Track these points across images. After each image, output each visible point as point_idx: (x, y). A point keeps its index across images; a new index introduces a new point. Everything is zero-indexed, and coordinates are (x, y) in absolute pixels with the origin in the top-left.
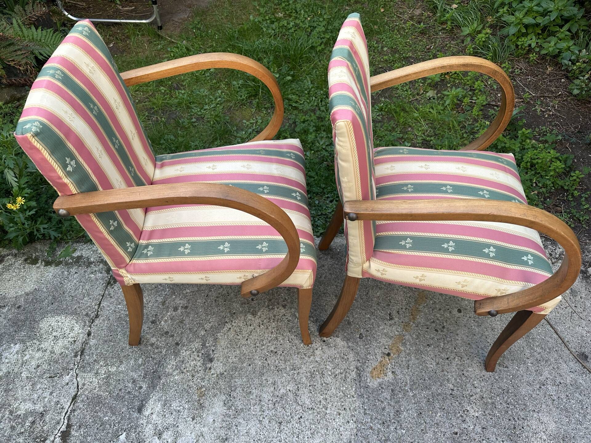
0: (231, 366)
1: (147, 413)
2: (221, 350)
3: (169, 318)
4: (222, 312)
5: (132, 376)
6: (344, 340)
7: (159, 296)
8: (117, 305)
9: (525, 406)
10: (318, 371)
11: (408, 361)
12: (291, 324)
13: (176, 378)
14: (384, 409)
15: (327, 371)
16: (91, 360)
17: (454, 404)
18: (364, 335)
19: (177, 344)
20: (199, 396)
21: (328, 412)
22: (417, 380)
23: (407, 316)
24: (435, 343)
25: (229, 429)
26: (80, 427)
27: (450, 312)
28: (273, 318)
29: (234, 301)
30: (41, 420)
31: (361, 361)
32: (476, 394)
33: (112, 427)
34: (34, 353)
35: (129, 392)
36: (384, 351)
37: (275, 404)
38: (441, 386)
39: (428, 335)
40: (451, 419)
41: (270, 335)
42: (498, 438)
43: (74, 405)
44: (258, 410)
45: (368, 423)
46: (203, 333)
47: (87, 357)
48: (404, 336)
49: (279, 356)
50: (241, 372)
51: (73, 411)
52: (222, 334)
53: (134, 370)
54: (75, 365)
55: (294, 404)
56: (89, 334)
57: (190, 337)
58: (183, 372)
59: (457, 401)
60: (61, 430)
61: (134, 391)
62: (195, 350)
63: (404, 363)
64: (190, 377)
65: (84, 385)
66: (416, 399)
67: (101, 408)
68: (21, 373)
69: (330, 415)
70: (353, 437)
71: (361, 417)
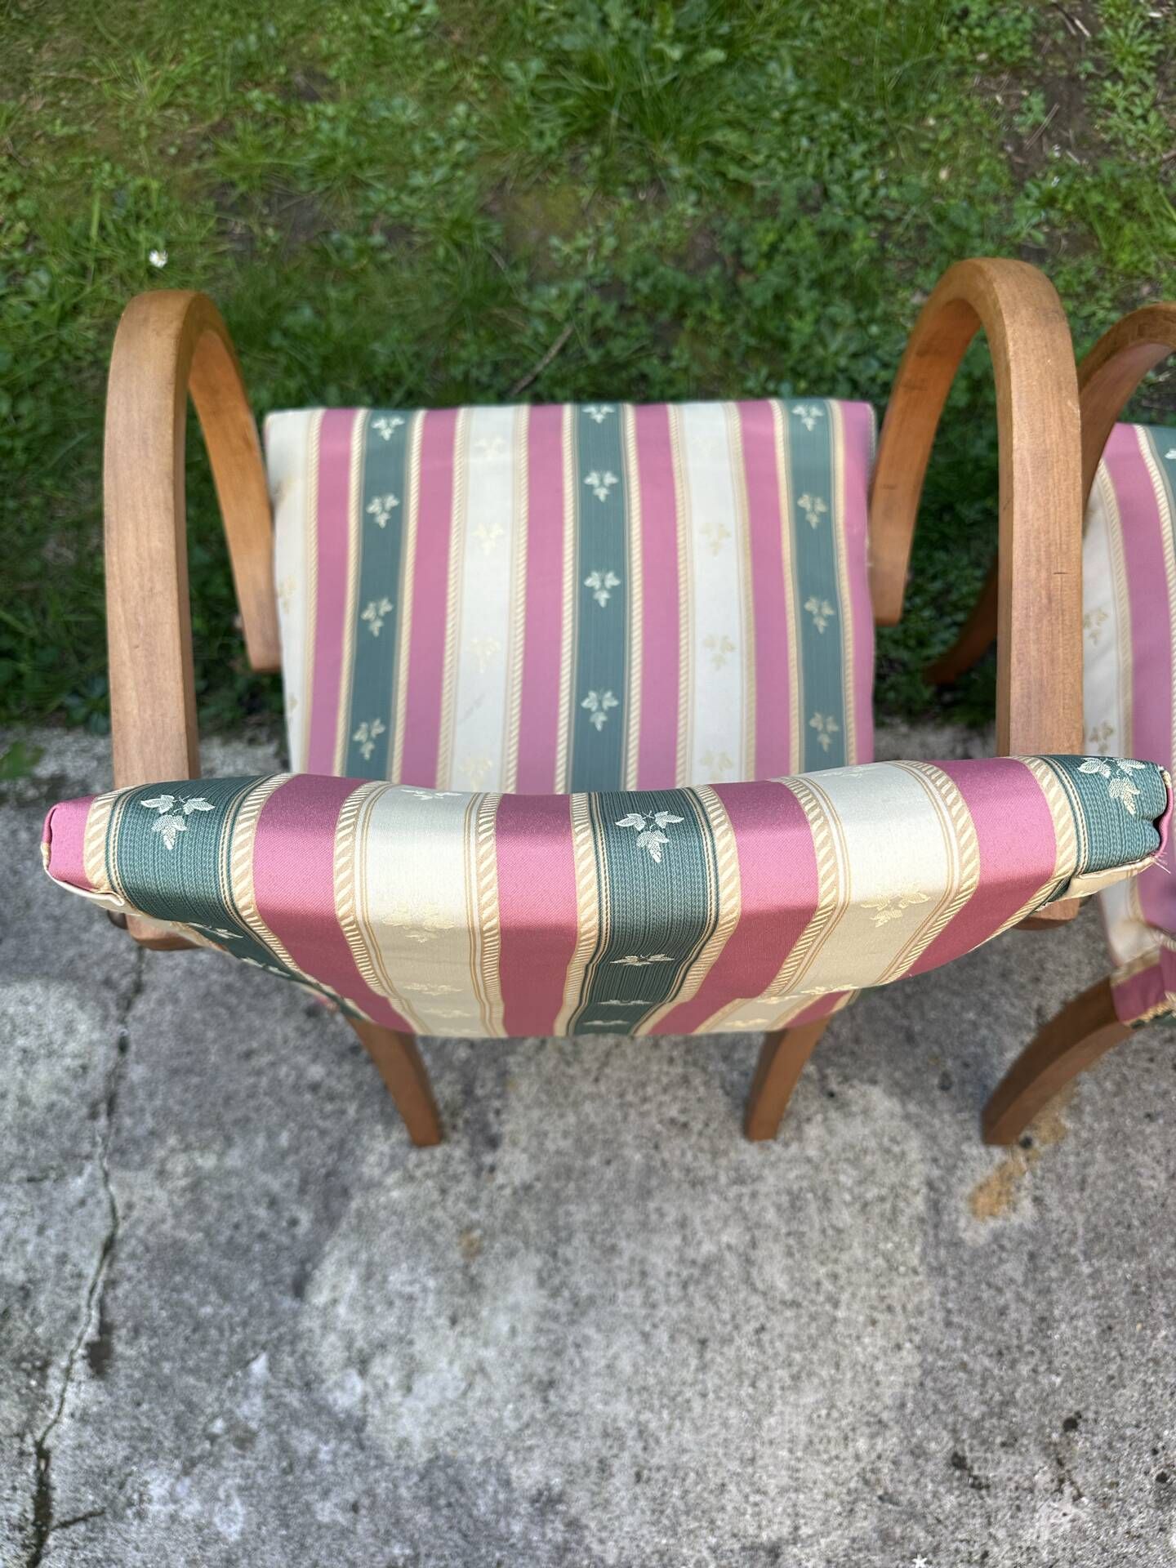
1: (320, 1297)
2: (520, 1111)
5: (266, 1184)
6: (892, 1095)
10: (812, 1190)
11: (1084, 1166)
14: (1003, 1312)
15: (840, 1191)
16: (141, 1130)
18: (953, 1080)
20: (466, 1254)
22: (1106, 1225)
26: (136, 1331)
31: (942, 1163)
33: (227, 1334)
35: (262, 1233)
37: (686, 1286)
43: (110, 1265)
44: (638, 1302)
45: (954, 1350)
47: (129, 1120)
49: (695, 1138)
50: (583, 1182)
51: (112, 1284)
53: (269, 1166)
55: (741, 1287)
56: (123, 1047)
60: (86, 1337)
61: (275, 1231)
63: (1070, 1172)
66: (1099, 1285)
69: (848, 1323)
70: (911, 1391)
71: (935, 1332)
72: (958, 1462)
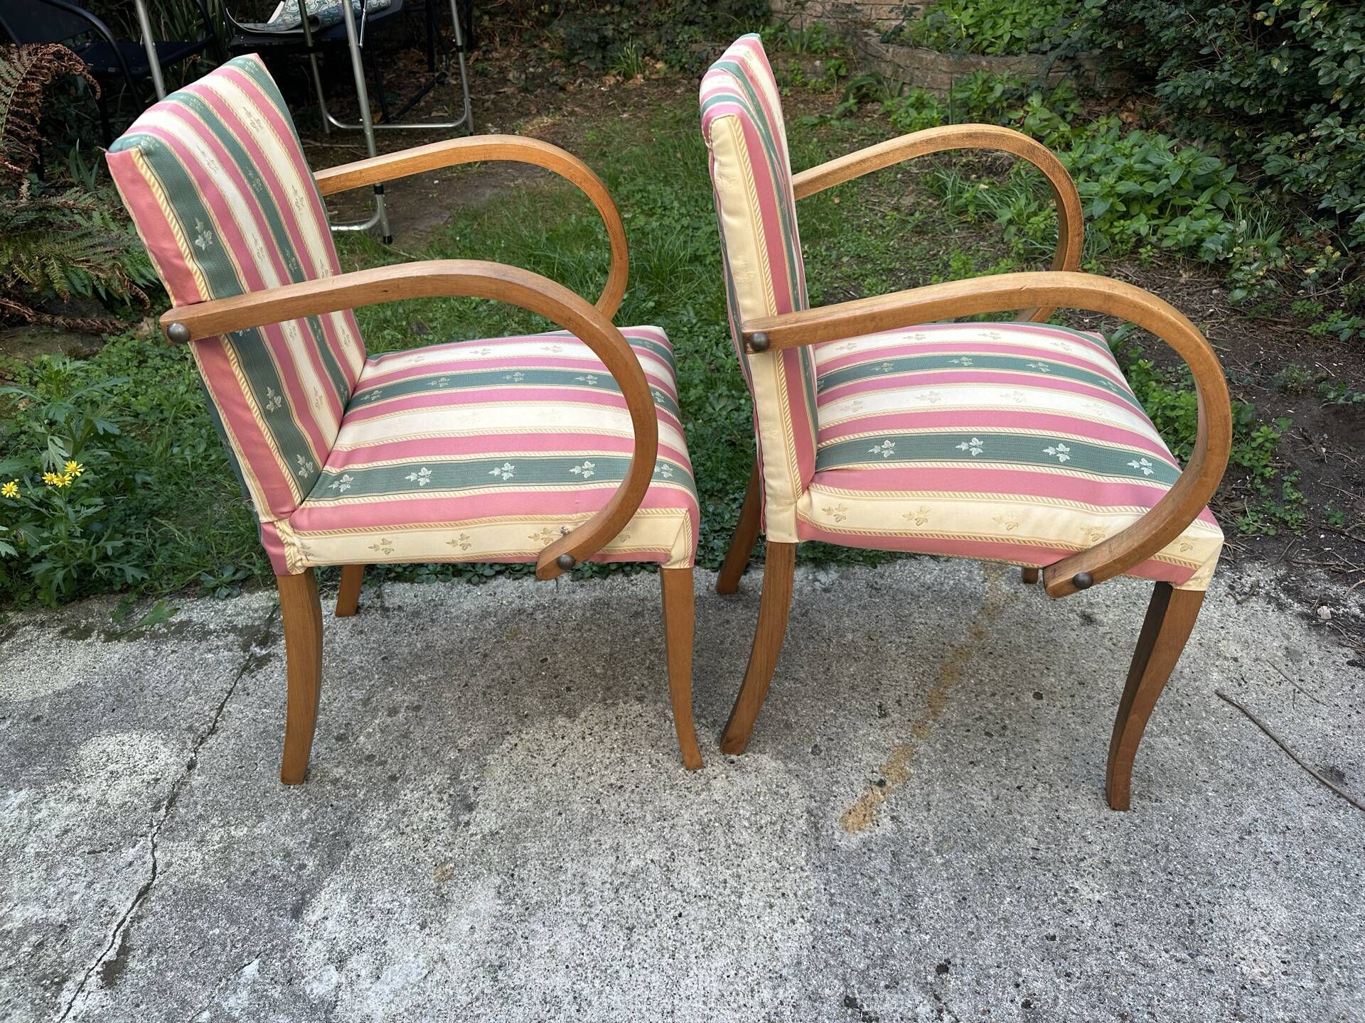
0: (516, 817)
1: (312, 917)
2: (493, 787)
3: (377, 730)
4: (499, 714)
5: (284, 844)
6: (777, 759)
7: (357, 688)
8: (260, 708)
9: (1209, 878)
10: (718, 820)
11: (928, 795)
12: (655, 733)
13: (387, 844)
14: (876, 893)
15: (740, 821)
16: (192, 816)
17: (1041, 878)
18: (822, 748)
19: (394, 778)
20: (439, 880)
21: (743, 902)
22: (951, 831)
23: (919, 709)
24: (988, 758)
25: (507, 945)
26: (150, 951)
27: (1017, 699)
28: (615, 721)
29: (526, 694)
30: (58, 940)
31: (818, 799)
32: (1092, 855)
33: (228, 949)
34: (60, 805)
35: (274, 876)
36: (869, 776)
37: (617, 890)
38: (1009, 842)
39: (970, 743)
40: (1037, 908)
41: (608, 755)
42: (1154, 944)
43: (141, 906)
44: (578, 904)
45: (839, 922)
46: (453, 755)
47: (182, 811)
48: (914, 746)
49: (627, 795)
50: (538, 828)
51: (140, 918)
52: (496, 756)
53: (289, 831)
54: (152, 826)
55: (663, 888)
56: (191, 766)
57: (422, 765)
58: (403, 833)
59: (1050, 871)
60: (105, 959)
61: (285, 874)
62: (435, 789)
63: (919, 799)
64: (419, 842)
65: (169, 865)
66: (951, 870)
67: (205, 909)
68: (24, 847)
69: (749, 908)
70: (805, 953)
71: (822, 910)
72: (850, 1002)
